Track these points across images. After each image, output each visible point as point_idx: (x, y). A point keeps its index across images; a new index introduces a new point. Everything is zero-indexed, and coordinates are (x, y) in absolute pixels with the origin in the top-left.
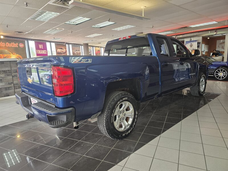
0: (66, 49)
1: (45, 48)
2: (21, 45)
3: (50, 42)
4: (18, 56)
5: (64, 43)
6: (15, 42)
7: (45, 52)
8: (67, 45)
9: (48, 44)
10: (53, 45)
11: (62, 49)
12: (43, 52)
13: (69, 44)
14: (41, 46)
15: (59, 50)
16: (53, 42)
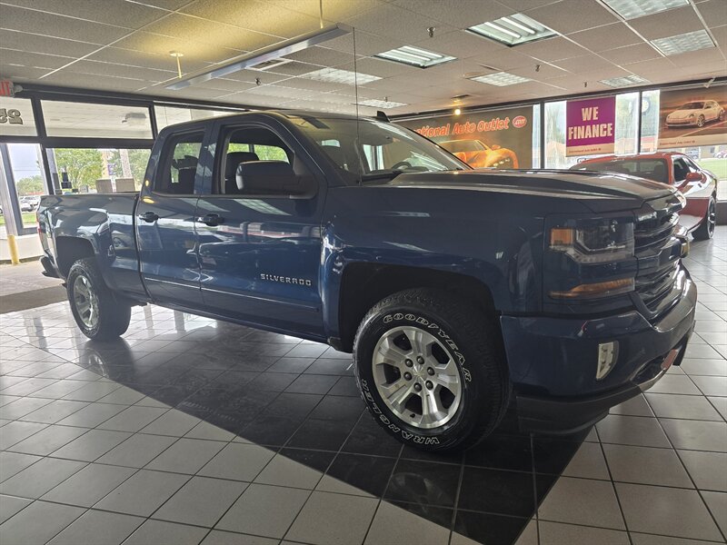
1: (607, 117)
2: (519, 122)
4: (505, 153)
5: (707, 80)
6: (502, 115)
7: (604, 130)
11: (699, 106)
12: (597, 131)
15: (680, 115)
16: (653, 87)
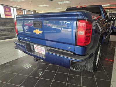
0: (23, 13)
1: (10, 11)
3: (13, 7)
8: (23, 10)
9: (12, 8)
10: (15, 9)
11: (20, 12)
12: (9, 13)
13: (24, 10)
14: (7, 10)
15: (19, 13)
16: (15, 7)
